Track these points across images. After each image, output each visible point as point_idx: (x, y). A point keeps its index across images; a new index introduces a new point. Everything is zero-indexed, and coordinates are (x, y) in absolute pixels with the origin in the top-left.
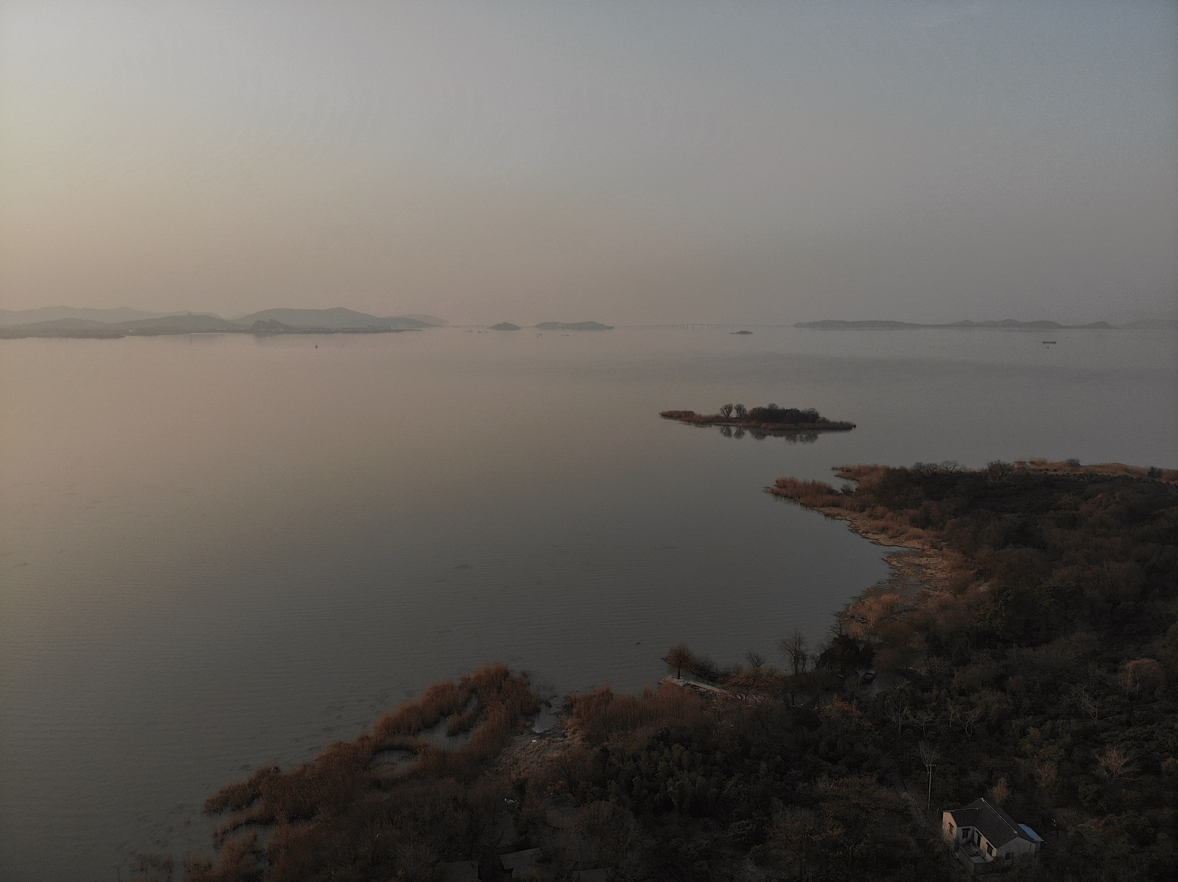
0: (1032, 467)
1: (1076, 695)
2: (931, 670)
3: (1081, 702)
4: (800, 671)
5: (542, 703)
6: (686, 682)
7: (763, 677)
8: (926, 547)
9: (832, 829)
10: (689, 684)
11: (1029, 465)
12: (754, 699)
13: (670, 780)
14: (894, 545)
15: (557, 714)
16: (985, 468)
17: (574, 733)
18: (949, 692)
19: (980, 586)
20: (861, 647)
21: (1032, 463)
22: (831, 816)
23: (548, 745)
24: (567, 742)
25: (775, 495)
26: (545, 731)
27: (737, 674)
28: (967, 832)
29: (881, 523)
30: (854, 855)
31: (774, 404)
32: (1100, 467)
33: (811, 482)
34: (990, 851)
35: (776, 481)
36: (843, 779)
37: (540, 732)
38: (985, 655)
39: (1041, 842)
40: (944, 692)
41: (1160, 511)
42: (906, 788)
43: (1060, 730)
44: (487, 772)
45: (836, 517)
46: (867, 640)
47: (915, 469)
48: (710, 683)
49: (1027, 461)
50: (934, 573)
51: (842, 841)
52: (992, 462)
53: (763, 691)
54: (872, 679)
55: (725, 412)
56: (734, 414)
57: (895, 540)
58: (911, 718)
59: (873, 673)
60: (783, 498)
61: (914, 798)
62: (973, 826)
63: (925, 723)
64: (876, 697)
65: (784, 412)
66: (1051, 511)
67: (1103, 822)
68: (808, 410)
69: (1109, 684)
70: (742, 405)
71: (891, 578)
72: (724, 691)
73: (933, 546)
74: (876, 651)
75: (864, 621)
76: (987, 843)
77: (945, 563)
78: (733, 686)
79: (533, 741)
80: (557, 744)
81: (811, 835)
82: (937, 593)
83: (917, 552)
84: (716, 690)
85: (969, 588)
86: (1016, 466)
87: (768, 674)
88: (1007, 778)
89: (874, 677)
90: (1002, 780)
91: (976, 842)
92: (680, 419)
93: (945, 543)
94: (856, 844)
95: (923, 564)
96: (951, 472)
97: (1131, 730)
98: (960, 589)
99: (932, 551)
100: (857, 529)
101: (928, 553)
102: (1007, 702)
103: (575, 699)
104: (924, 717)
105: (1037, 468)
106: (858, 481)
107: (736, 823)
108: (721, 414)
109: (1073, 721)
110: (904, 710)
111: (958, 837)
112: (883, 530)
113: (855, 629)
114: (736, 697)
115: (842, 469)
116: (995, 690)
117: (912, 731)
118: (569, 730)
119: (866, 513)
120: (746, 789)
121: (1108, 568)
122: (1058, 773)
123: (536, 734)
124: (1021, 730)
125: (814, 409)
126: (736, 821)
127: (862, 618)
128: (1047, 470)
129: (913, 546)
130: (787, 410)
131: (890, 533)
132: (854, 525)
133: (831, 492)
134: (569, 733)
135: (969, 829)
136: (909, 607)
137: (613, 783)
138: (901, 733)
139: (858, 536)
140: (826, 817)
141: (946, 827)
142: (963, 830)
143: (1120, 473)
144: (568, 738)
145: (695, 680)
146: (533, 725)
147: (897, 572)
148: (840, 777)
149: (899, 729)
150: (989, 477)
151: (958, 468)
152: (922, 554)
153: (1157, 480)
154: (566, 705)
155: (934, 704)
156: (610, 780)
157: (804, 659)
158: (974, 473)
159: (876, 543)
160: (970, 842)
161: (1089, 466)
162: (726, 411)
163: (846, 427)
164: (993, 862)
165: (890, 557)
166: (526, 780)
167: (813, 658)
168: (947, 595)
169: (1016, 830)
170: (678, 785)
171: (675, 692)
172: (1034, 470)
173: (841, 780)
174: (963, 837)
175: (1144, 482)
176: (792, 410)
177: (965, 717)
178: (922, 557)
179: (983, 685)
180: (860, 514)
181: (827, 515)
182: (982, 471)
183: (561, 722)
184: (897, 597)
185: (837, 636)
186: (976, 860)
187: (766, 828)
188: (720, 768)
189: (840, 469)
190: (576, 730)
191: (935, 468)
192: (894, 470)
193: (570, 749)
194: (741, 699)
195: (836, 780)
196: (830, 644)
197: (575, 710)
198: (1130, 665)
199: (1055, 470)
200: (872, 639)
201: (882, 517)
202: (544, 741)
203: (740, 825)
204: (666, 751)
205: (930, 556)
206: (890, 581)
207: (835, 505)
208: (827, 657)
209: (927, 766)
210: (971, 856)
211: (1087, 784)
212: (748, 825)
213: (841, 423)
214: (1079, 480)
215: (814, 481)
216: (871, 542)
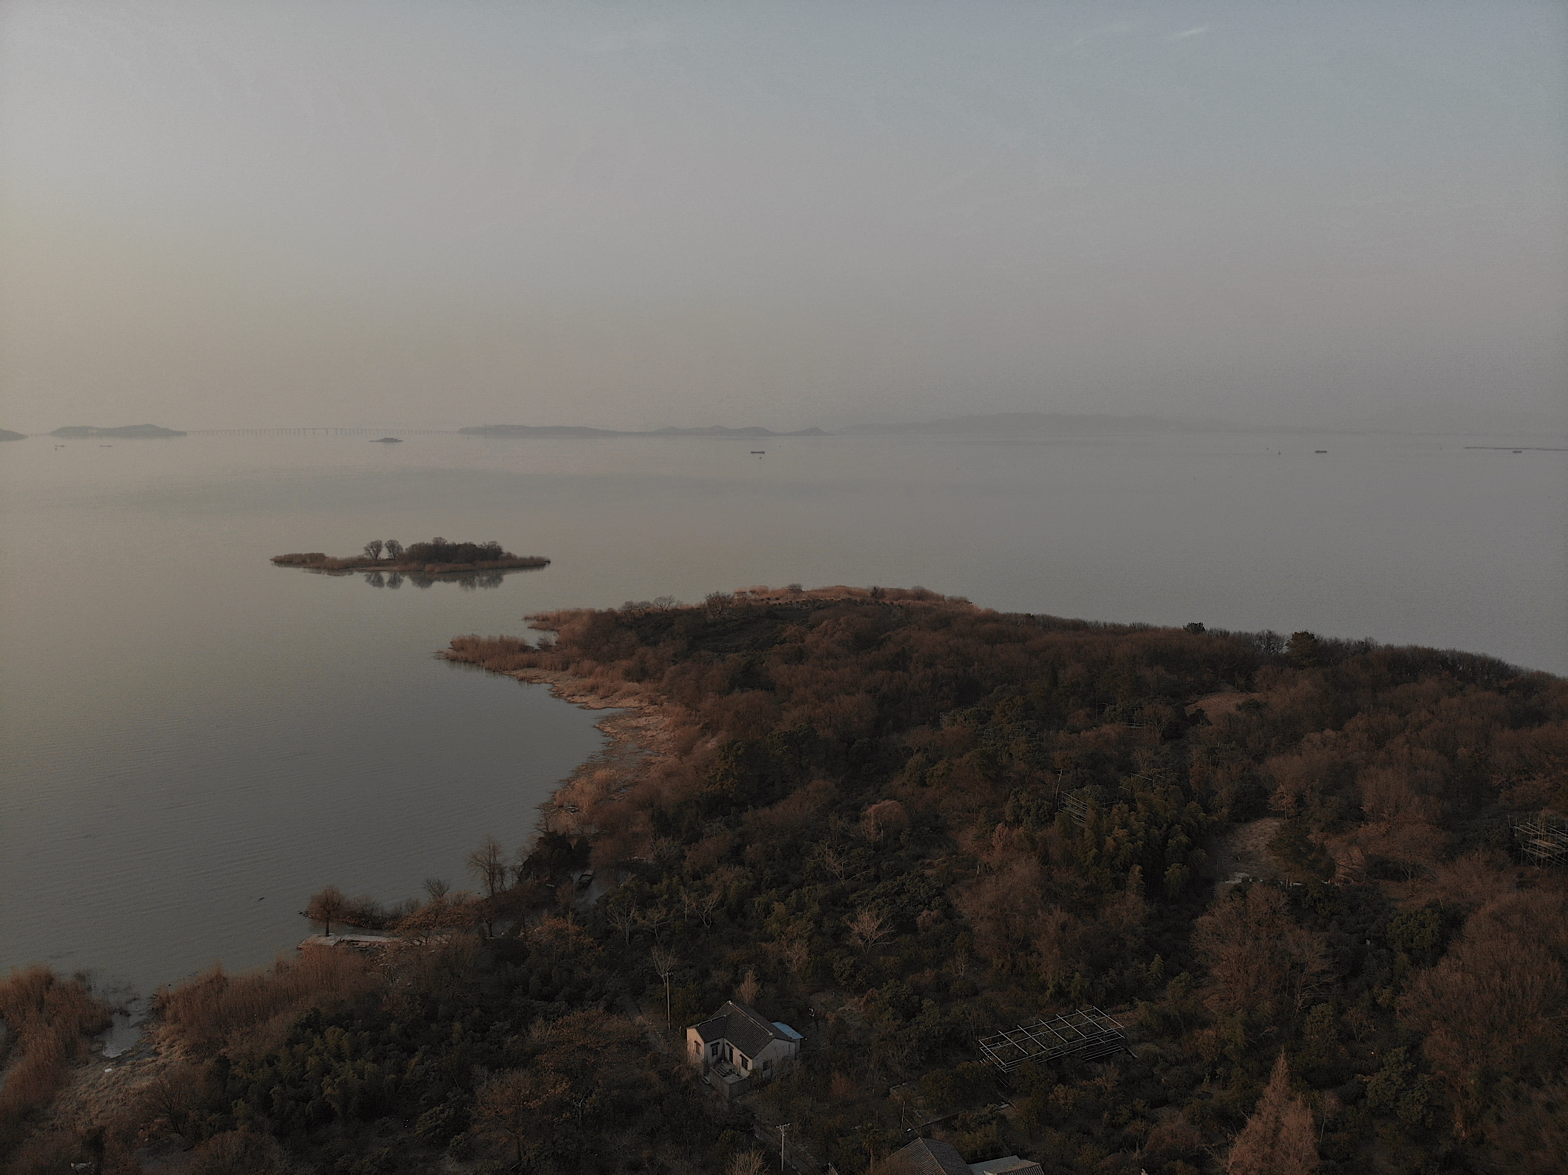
0: (753, 597)
1: (819, 854)
2: (660, 856)
3: (825, 863)
4: (497, 891)
5: (114, 1013)
6: (338, 938)
7: (448, 909)
8: (643, 704)
9: (554, 1087)
10: (344, 940)
11: (749, 594)
12: (438, 940)
13: (327, 1079)
14: (606, 707)
15: (140, 1025)
16: (703, 603)
17: (171, 1046)
18: (682, 878)
19: (707, 742)
20: (574, 843)
21: (753, 592)
22: (552, 1070)
23: (131, 1072)
24: (162, 1061)
25: (451, 660)
26: (124, 1053)
27: (412, 913)
28: (717, 1047)
29: (589, 681)
30: (584, 1113)
31: (440, 538)
32: (820, 591)
33: (498, 638)
34: (745, 1064)
35: (452, 643)
36: (563, 1018)
37: (116, 1056)
38: (718, 824)
39: (801, 1039)
40: (676, 879)
41: (886, 634)
42: (641, 1011)
43: (806, 899)
44: (36, 1132)
45: (534, 681)
46: (580, 833)
47: (624, 610)
48: (375, 932)
49: (748, 590)
50: (654, 734)
51: (568, 1099)
52: (710, 595)
53: (450, 927)
54: (590, 881)
55: (371, 551)
56: (384, 554)
57: (608, 700)
58: (640, 920)
59: (590, 872)
60: (463, 663)
61: (651, 1021)
62: (722, 1039)
63: (657, 923)
64: (596, 903)
65: (456, 548)
66: (776, 645)
67: (864, 999)
68: (487, 544)
69: (851, 835)
70: (395, 541)
71: (606, 748)
72: (395, 939)
73: (652, 702)
74: (592, 845)
75: (575, 808)
76: (741, 1055)
77: (667, 720)
78: (408, 929)
79: (106, 1071)
80: (146, 1068)
81: (528, 1101)
82: (659, 758)
83: (634, 712)
84: (383, 940)
85: (695, 746)
86: (736, 597)
87: (455, 903)
88: (754, 971)
89: (592, 878)
90: (750, 973)
91: (728, 1057)
92: (305, 566)
93: (665, 697)
94: (586, 1097)
95: (641, 725)
96: (666, 611)
97: (881, 885)
98: (686, 750)
99: (651, 709)
100: (561, 692)
101: (647, 711)
102: (747, 877)
103: (168, 998)
104: (655, 915)
105: (758, 597)
106: (557, 631)
107: (426, 1114)
108: (367, 554)
109: (819, 886)
110: (630, 912)
111: (706, 1057)
112: (593, 689)
113: (566, 822)
114: (411, 943)
115: (536, 618)
116: (732, 865)
117: (642, 936)
118: (163, 1043)
119: (570, 670)
120: (436, 1064)
121: (839, 704)
122: (810, 951)
123: (110, 1060)
124: (764, 909)
125: (495, 542)
126: (426, 1111)
127: (572, 806)
128: (769, 599)
129: (628, 705)
130: (459, 546)
131: (601, 692)
132: (556, 688)
133: (525, 649)
134: (163, 1049)
135: (718, 1043)
136: (629, 781)
137: (241, 1102)
138: (630, 943)
139: (562, 701)
140: (545, 1073)
141: (692, 1047)
142: (711, 1046)
143: (844, 596)
144: (163, 1055)
145: (351, 933)
146: (103, 1047)
147: (612, 740)
148: (558, 1016)
149: (627, 938)
150: (708, 613)
151: (674, 605)
152: (639, 713)
153: (880, 601)
154: (153, 1009)
155: (666, 897)
156: (235, 1101)
157: (502, 873)
158: (692, 609)
159: (585, 707)
160: (720, 1059)
161: (812, 591)
162: (374, 550)
163: (538, 564)
164: (749, 1077)
165: (602, 722)
166: (102, 1129)
167: (514, 870)
168: (671, 760)
169: (771, 1032)
170: (339, 1083)
171: (322, 955)
172: (756, 600)
173: (560, 1021)
174: (713, 1055)
175: (868, 604)
176: (465, 544)
177: (701, 906)
178: (640, 717)
179: (718, 862)
180: (563, 673)
181: (522, 680)
182: (700, 606)
183: (149, 1034)
184: (614, 771)
185: (542, 835)
186: (730, 1079)
187: (468, 1108)
188: (397, 1045)
189: (535, 617)
190: (174, 1041)
191: (648, 607)
192: (601, 614)
193: (167, 1069)
194: (420, 945)
195: (554, 1021)
196: (535, 847)
197: (169, 1013)
198: (871, 810)
199: (777, 599)
200: (586, 831)
201: (591, 673)
202: (123, 1068)
203: (432, 1114)
204: (317, 1040)
205: (649, 715)
206: (604, 753)
207: (531, 665)
208: (533, 864)
209: (663, 976)
210: (724, 1076)
211: (841, 958)
212: (442, 1112)
213: (532, 558)
214: (802, 608)
215: (502, 637)
216: (580, 707)
